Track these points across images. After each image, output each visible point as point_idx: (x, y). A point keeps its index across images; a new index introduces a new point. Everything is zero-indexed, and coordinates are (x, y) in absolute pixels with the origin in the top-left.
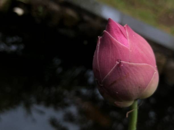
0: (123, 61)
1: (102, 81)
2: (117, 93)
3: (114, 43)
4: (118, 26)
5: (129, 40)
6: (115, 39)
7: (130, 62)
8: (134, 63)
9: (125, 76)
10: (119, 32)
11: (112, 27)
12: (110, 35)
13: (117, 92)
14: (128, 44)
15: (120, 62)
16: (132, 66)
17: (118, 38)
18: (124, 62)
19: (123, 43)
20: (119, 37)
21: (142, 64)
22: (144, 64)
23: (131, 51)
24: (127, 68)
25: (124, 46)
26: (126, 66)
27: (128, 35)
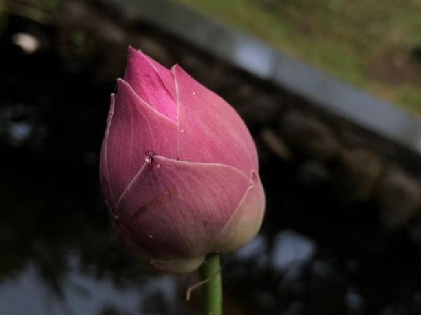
0: (161, 155)
1: (116, 206)
2: (151, 237)
3: (140, 111)
4: (154, 70)
5: (178, 104)
6: (143, 101)
7: (178, 159)
8: (190, 161)
9: (167, 193)
10: (157, 82)
11: (138, 70)
12: (132, 90)
13: (151, 234)
14: (176, 114)
15: (152, 159)
16: (185, 168)
17: (151, 97)
18: (163, 158)
19: (163, 110)
20: (154, 95)
21: (212, 164)
22: (218, 165)
23: (182, 131)
24: (171, 172)
25: (166, 117)
26: (168, 168)
27: (177, 92)
